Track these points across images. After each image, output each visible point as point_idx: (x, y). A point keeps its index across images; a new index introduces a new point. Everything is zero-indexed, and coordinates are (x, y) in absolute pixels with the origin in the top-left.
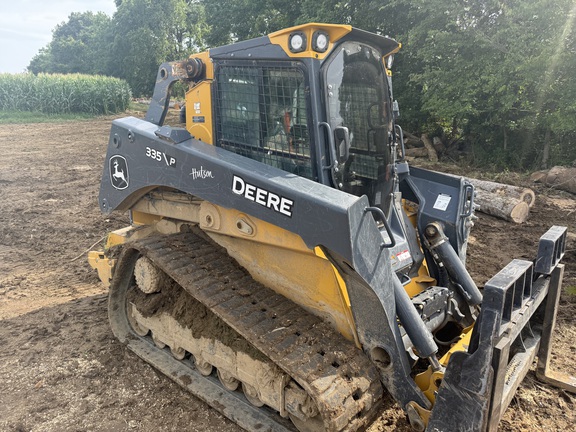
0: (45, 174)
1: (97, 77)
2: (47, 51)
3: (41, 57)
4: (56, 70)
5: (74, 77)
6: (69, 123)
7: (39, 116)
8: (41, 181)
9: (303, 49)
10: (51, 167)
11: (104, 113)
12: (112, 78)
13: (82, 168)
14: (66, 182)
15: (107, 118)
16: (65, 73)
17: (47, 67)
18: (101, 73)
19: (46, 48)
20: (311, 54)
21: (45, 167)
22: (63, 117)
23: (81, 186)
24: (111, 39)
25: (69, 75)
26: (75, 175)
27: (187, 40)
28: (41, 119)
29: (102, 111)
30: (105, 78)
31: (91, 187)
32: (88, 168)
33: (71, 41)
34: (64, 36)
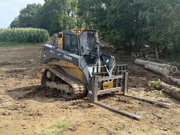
0: (21, 62)
1: (36, 29)
2: (17, 19)
3: (15, 21)
4: (21, 26)
5: (28, 29)
6: (26, 46)
7: (16, 44)
8: (20, 64)
9: (76, 33)
10: (22, 60)
11: (39, 43)
12: (42, 29)
13: (32, 60)
14: (27, 64)
15: (40, 44)
16: (24, 28)
17: (17, 25)
18: (38, 27)
19: (17, 17)
20: (77, 34)
21: (20, 60)
22: (24, 44)
23: (32, 65)
24: (42, 14)
25: (26, 28)
26: (30, 62)
27: (72, 13)
28: (17, 45)
29: (38, 42)
30: (39, 30)
31: (35, 66)
32: (34, 60)
33: (27, 15)
34: (24, 13)
